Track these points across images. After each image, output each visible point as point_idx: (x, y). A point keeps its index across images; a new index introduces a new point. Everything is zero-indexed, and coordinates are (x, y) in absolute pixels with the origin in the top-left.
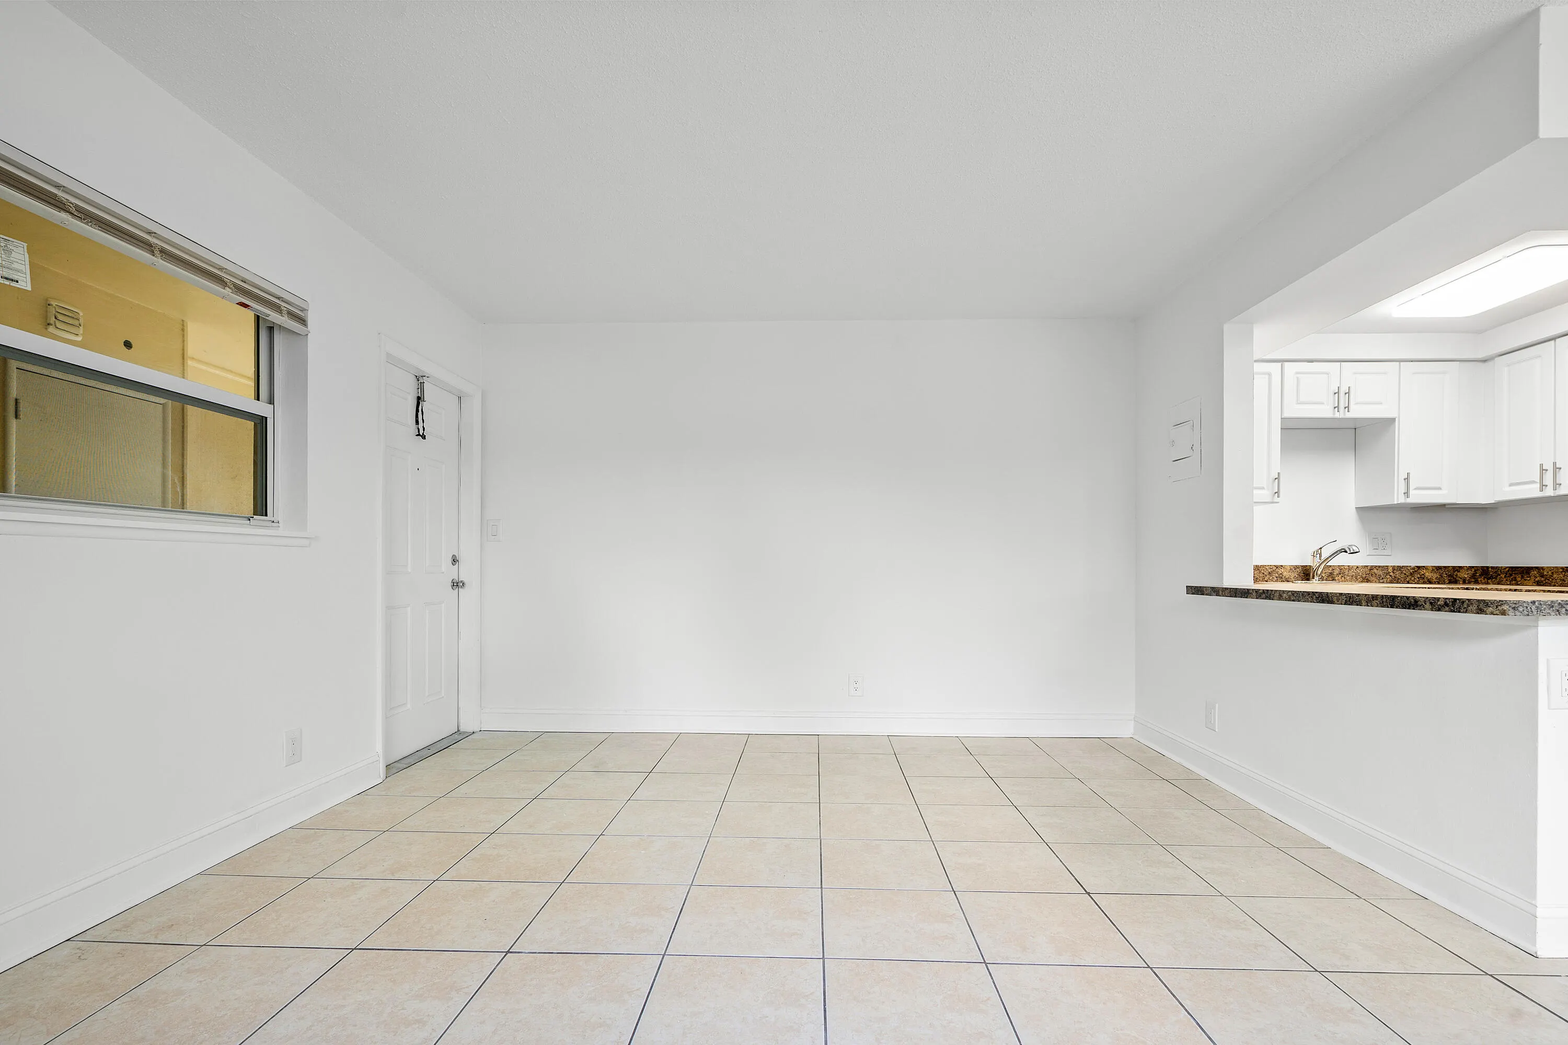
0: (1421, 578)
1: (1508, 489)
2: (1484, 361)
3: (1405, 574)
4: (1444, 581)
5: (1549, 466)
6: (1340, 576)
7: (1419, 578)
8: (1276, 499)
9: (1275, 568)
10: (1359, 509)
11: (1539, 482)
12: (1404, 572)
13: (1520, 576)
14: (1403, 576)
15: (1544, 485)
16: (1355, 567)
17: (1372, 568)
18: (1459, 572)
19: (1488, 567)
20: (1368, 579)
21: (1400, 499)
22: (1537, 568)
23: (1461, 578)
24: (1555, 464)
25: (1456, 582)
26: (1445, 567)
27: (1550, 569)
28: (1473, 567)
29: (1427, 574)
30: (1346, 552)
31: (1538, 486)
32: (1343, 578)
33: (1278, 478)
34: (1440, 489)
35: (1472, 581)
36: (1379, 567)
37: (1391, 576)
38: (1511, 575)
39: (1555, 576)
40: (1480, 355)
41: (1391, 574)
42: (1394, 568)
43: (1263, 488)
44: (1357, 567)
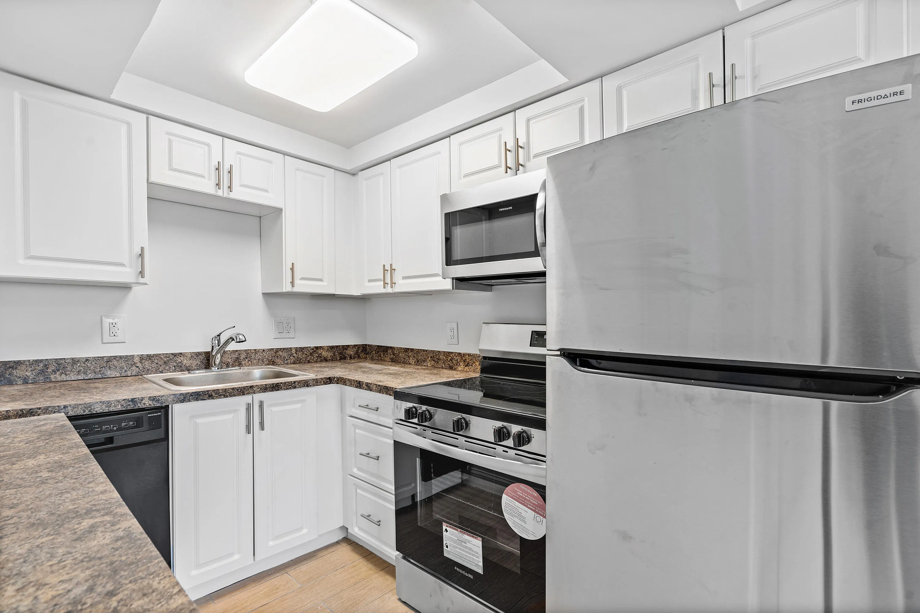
0: (319, 357)
1: (367, 284)
2: (351, 173)
3: (306, 354)
4: (336, 358)
5: (388, 267)
6: (247, 360)
7: (317, 357)
8: (141, 280)
9: (171, 357)
10: (266, 295)
11: (383, 279)
12: (305, 352)
13: (383, 353)
14: (304, 356)
15: (386, 283)
16: (262, 351)
17: (277, 350)
18: (347, 350)
19: (366, 346)
20: (273, 361)
21: (287, 288)
22: (390, 348)
23: (349, 355)
24: (391, 265)
25: (345, 358)
26: (337, 347)
27: (397, 349)
28: (356, 345)
29: (324, 353)
30: (234, 340)
31: (382, 283)
32: (250, 362)
33: (141, 255)
34: (321, 280)
35: (356, 357)
36: (284, 349)
37: (294, 357)
38: (378, 353)
39: (400, 355)
41: (295, 355)
42: (296, 349)
43: (122, 265)
44: (264, 351)
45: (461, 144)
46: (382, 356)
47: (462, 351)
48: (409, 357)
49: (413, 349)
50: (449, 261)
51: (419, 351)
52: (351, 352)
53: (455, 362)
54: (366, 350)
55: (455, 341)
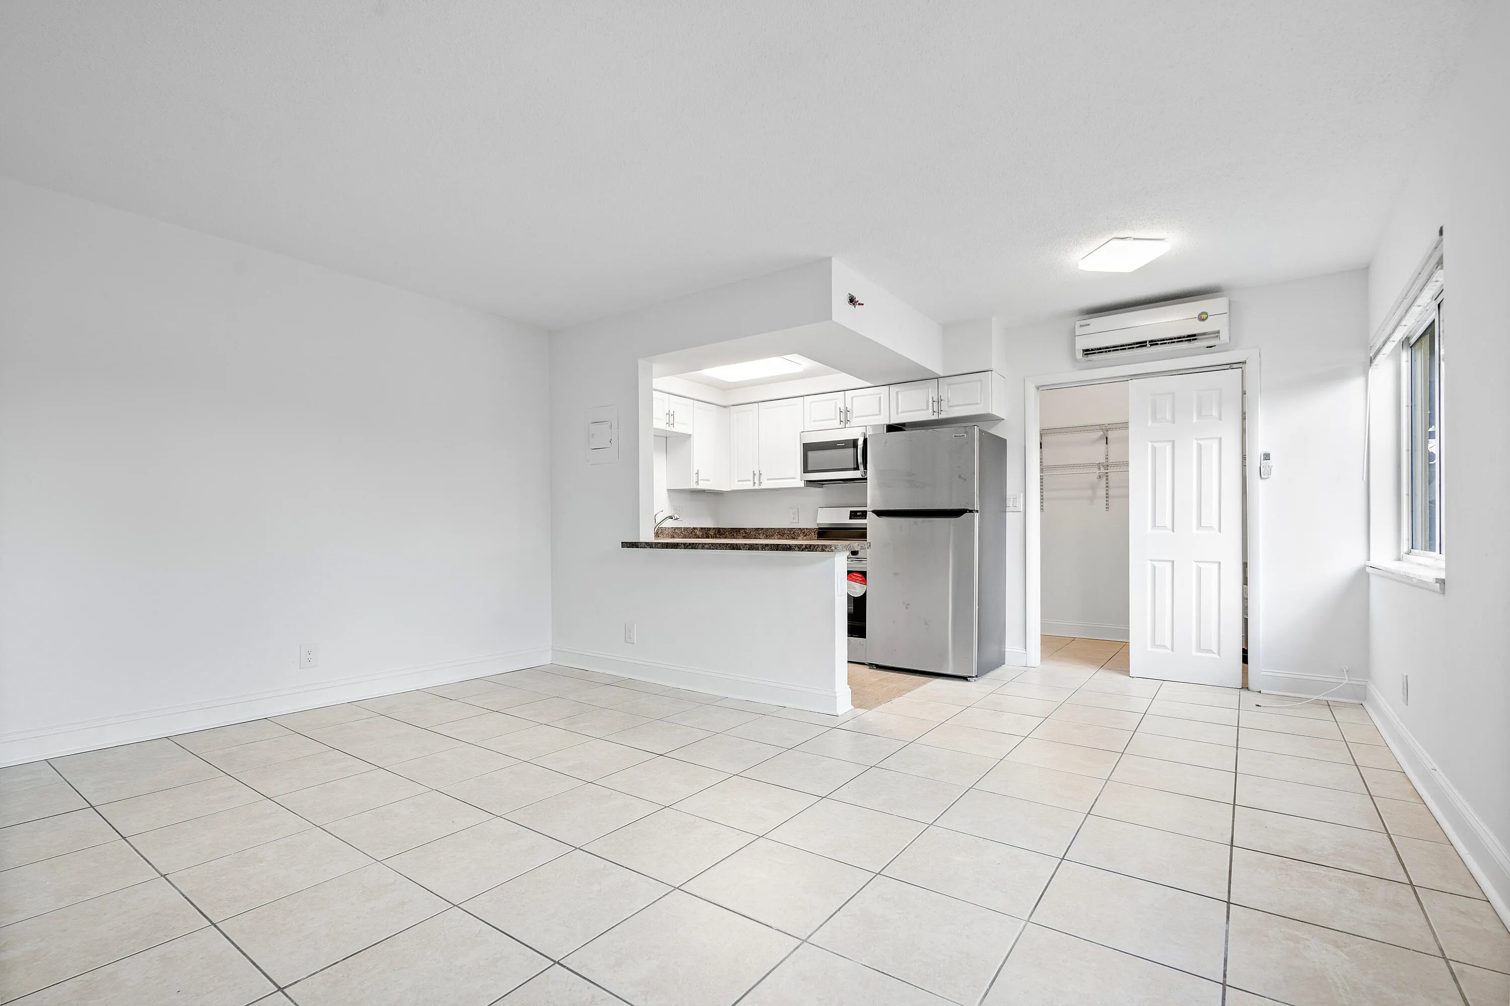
2: (725, 407)
5: (757, 473)
10: (668, 490)
11: (752, 480)
12: (687, 532)
13: (736, 533)
15: (754, 483)
17: (675, 529)
19: (720, 528)
21: (694, 486)
22: (743, 528)
24: (759, 471)
27: (750, 529)
28: (714, 528)
30: (672, 518)
31: (752, 483)
34: (709, 480)
36: (678, 529)
38: (731, 533)
39: (751, 533)
40: (724, 404)
44: (669, 529)
45: (811, 402)
46: (735, 535)
47: (802, 527)
48: (759, 534)
49: (763, 528)
50: (806, 470)
51: (767, 529)
52: (711, 533)
53: (796, 534)
54: (720, 532)
55: (796, 521)
